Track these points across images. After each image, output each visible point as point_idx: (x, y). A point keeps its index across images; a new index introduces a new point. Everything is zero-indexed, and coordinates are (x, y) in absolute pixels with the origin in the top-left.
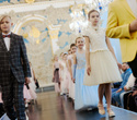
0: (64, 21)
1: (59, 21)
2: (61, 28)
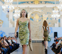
0: (50, 13)
1: (48, 13)
2: (48, 16)
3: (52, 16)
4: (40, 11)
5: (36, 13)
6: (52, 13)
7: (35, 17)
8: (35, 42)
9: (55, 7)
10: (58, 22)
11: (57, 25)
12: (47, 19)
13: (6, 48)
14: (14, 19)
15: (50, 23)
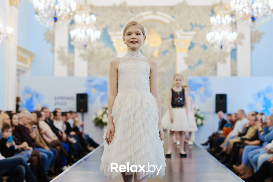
0: (201, 27)
1: (193, 26)
2: (195, 37)
3: (209, 36)
4: (166, 18)
6: (209, 27)
9: (221, 4)
10: (228, 59)
11: (224, 69)
12: (192, 46)
13: (47, 149)
14: (71, 48)
15: (200, 62)
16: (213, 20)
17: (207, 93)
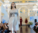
3: (33, 10)
4: (26, 7)
5: (23, 8)
6: (33, 8)
7: (23, 11)
8: (24, 26)
9: (35, 4)
15: (32, 14)
16: (34, 7)
17: (33, 19)
